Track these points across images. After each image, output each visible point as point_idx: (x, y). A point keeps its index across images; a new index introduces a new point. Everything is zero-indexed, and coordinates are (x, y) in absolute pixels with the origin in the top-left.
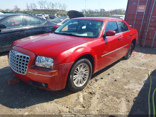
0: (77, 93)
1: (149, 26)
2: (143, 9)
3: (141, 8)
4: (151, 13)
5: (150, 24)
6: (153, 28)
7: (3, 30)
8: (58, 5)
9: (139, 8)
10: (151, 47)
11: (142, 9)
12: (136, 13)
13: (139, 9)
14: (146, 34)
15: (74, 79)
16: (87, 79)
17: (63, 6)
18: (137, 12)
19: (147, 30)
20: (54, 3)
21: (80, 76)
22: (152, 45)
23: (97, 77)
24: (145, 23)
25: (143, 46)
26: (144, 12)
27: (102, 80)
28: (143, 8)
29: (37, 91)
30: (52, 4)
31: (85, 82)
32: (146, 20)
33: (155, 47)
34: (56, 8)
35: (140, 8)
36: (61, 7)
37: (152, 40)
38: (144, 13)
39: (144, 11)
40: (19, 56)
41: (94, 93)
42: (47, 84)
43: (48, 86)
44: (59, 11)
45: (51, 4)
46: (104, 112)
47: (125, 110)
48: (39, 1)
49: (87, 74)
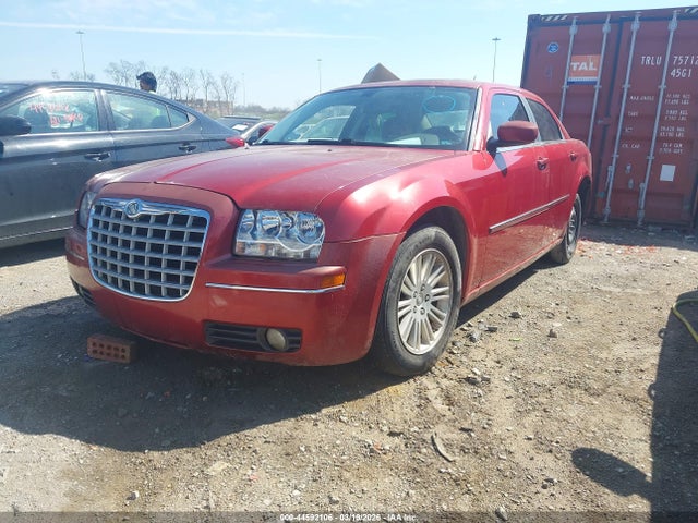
0: (412, 380)
1: (621, 136)
2: (591, 68)
3: (584, 67)
4: (627, 86)
5: (623, 130)
6: (637, 147)
7: (15, 146)
8: (199, 82)
9: (575, 65)
10: (636, 223)
11: (586, 68)
12: (565, 87)
13: (574, 68)
14: (612, 169)
15: (400, 314)
16: (443, 323)
17: (219, 83)
18: (569, 83)
19: (615, 156)
20: (178, 72)
21: (419, 308)
22: (641, 214)
23: (470, 325)
24: (605, 127)
25: (602, 219)
26: (595, 83)
27: (493, 335)
28: (591, 64)
29: (229, 383)
30: (173, 74)
31: (437, 335)
32: (607, 115)
33: (652, 224)
34: (191, 91)
35: (578, 66)
36: (210, 88)
37: (637, 193)
38: (597, 87)
39: (597, 79)
40: (152, 220)
41: (484, 379)
42: (299, 333)
43: (299, 342)
44: (201, 105)
45: (168, 76)
46: (557, 442)
47: (642, 431)
48: (111, 64)
49: (441, 300)
